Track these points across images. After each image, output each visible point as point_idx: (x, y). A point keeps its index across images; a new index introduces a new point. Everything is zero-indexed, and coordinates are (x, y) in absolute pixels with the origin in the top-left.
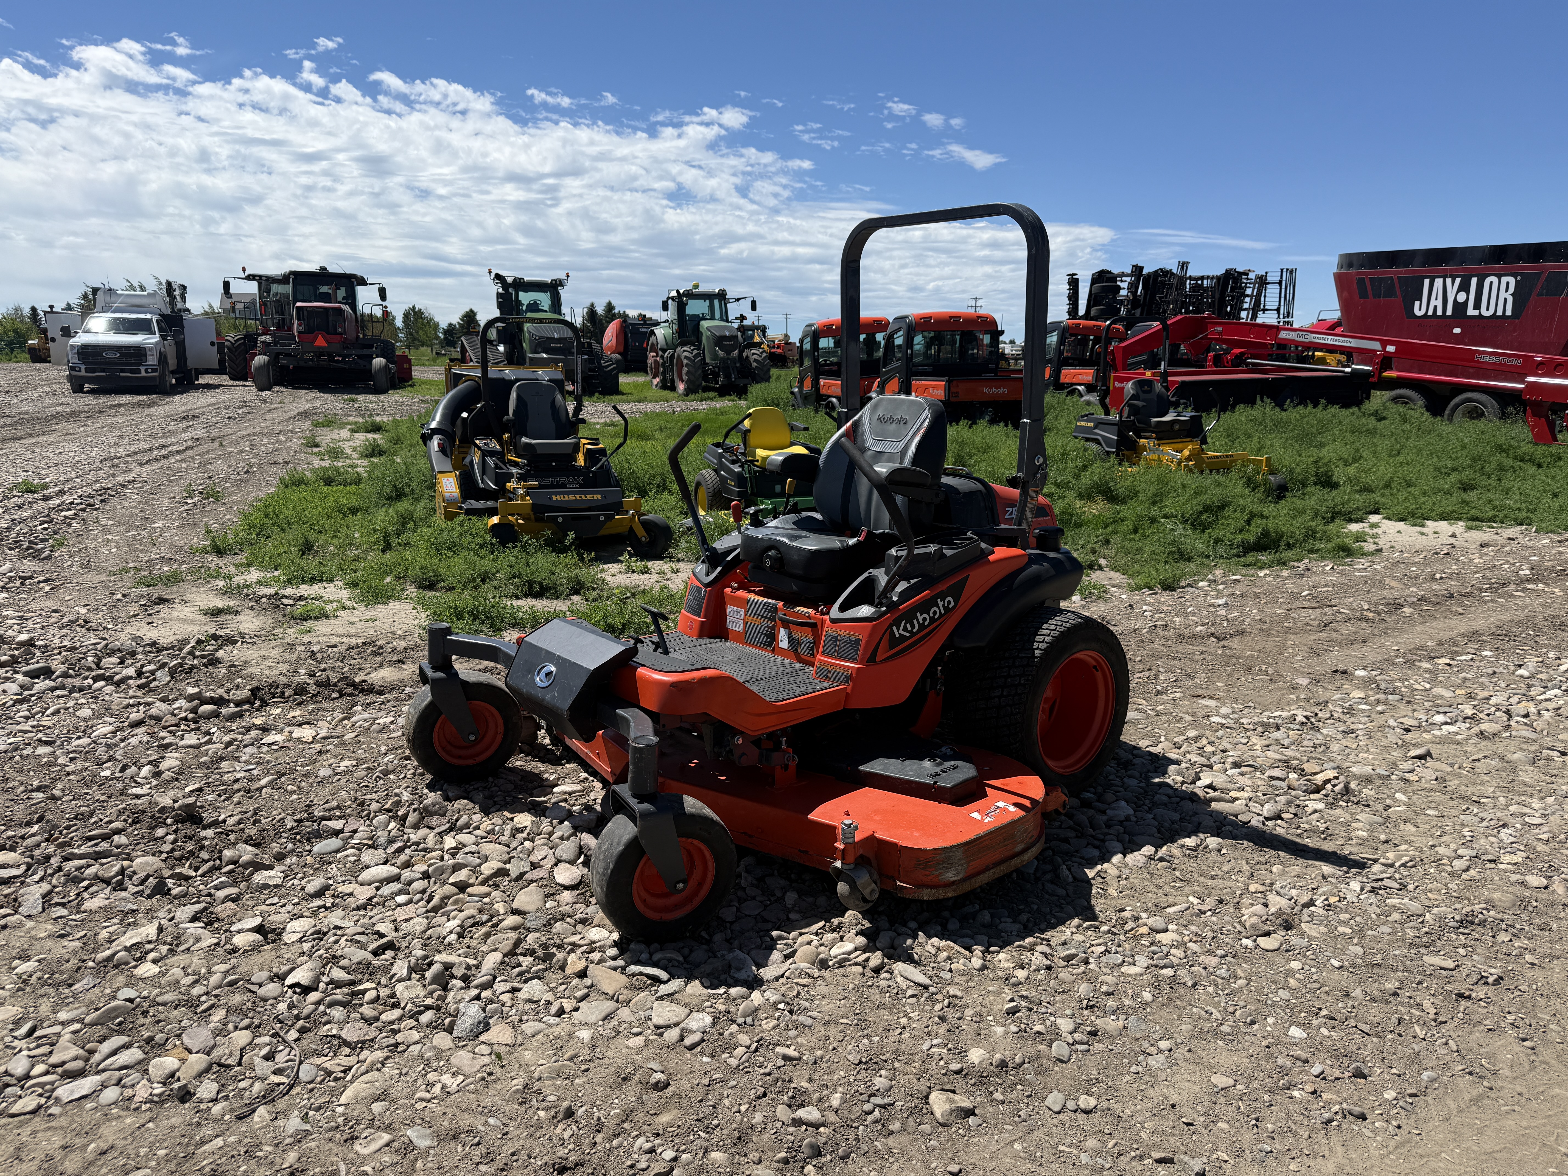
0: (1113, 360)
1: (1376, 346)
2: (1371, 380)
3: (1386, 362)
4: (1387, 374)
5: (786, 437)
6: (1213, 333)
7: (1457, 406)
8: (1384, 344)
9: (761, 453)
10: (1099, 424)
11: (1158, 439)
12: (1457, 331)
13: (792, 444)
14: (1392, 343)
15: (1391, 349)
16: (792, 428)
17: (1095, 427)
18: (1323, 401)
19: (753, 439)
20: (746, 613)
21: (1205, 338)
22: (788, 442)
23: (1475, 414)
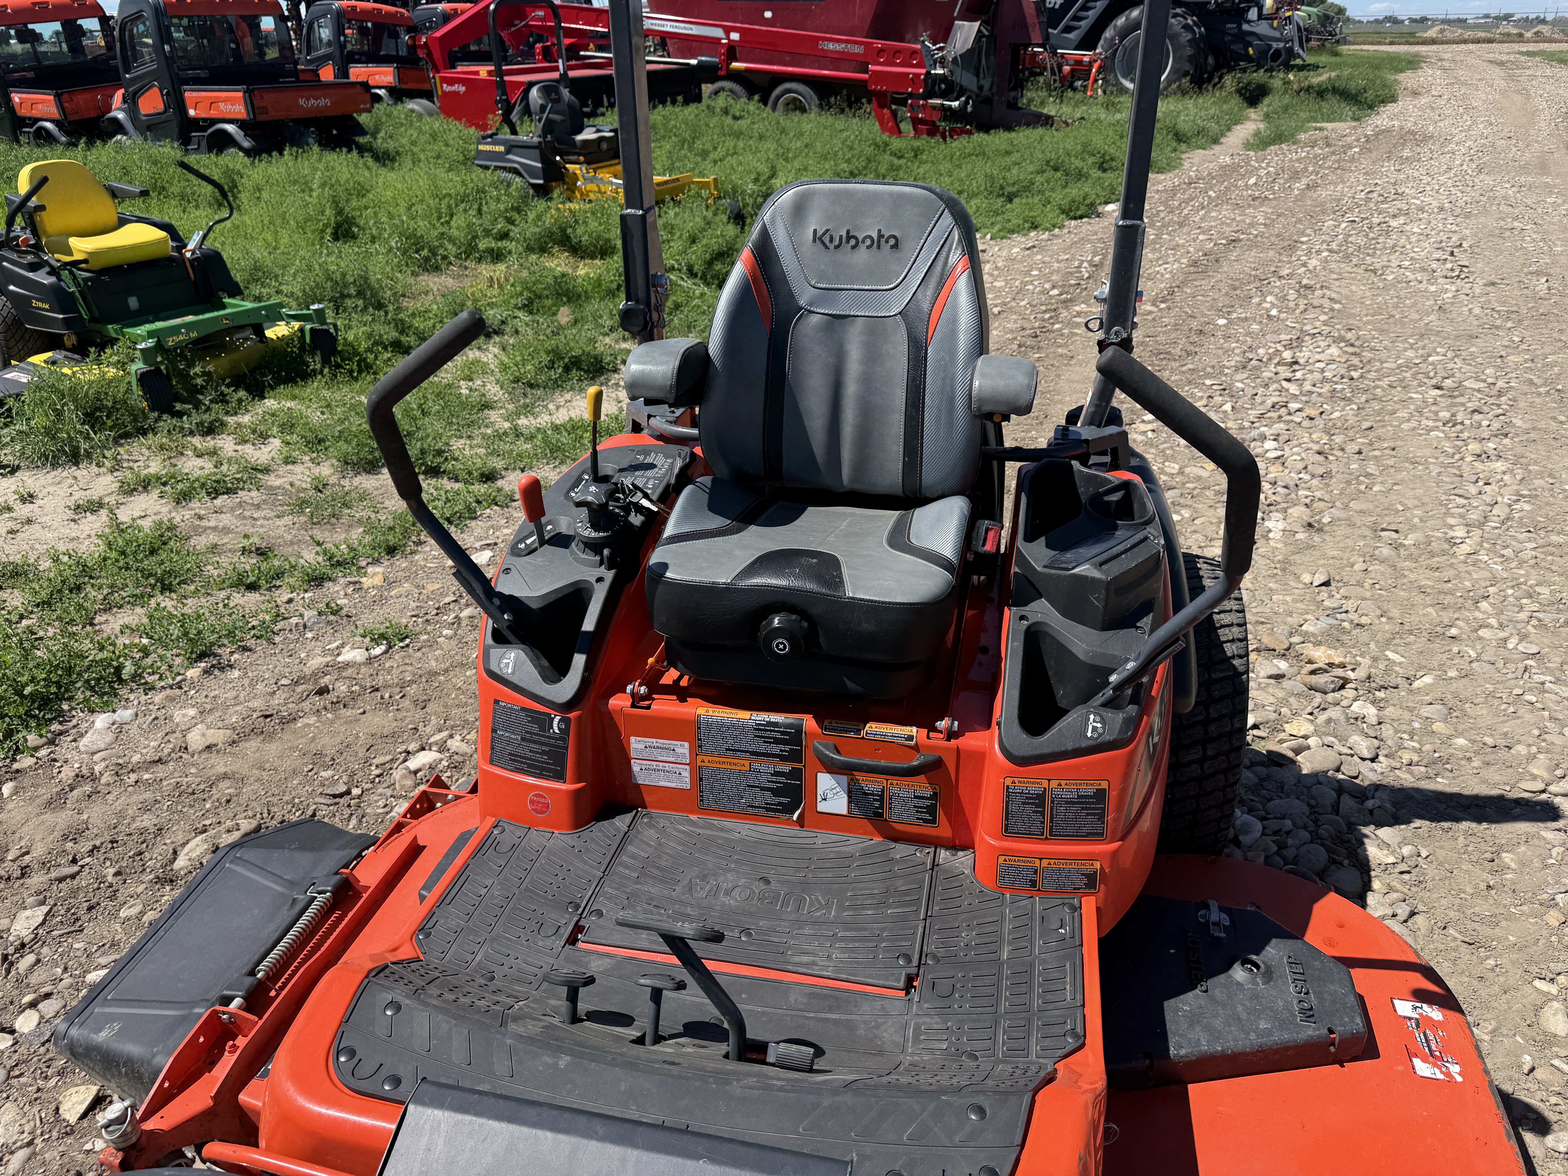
0: (430, 55)
1: (718, 33)
2: (719, 73)
3: (732, 52)
4: (735, 65)
5: (108, 211)
6: (534, 19)
7: (778, 98)
8: (728, 31)
9: (81, 246)
10: (511, 148)
11: (588, 163)
12: (768, 14)
13: (122, 222)
14: (735, 30)
15: (735, 36)
16: (114, 193)
17: (508, 152)
18: (680, 98)
19: (51, 221)
20: (695, 752)
21: (527, 25)
22: (113, 219)
23: (798, 107)
